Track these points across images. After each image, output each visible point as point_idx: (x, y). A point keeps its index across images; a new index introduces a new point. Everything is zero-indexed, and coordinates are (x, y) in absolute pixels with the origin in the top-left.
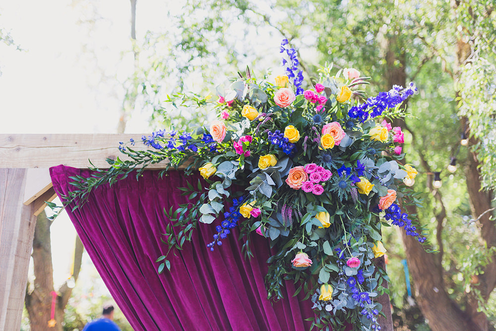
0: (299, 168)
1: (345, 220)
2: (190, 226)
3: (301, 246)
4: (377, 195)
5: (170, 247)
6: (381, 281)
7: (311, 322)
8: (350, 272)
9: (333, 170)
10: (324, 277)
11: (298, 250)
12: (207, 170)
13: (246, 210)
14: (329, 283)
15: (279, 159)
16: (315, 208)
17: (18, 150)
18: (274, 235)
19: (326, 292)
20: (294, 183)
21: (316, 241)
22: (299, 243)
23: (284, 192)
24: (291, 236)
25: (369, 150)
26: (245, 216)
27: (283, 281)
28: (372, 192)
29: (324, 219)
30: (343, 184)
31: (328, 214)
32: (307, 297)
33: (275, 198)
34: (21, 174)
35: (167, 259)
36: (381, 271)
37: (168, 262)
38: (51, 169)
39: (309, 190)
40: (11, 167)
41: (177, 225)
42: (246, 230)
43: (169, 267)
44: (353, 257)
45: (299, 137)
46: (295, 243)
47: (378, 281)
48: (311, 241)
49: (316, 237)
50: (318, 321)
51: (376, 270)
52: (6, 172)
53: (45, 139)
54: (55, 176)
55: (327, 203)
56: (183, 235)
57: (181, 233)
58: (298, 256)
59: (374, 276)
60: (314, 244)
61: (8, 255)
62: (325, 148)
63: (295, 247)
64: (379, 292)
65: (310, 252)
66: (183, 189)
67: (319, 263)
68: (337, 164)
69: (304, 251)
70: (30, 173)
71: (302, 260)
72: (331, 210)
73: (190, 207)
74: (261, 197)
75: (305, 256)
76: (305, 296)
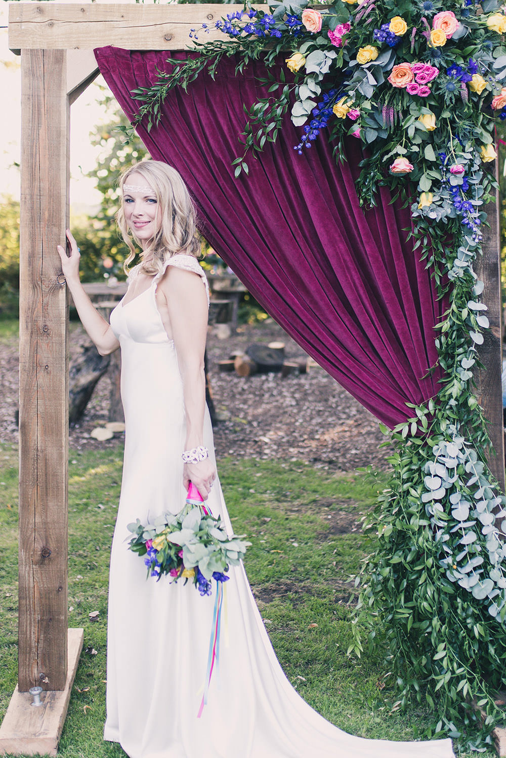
0: (405, 65)
1: (453, 121)
2: (272, 125)
3: (400, 150)
4: (491, 94)
5: (247, 148)
6: (490, 188)
7: (408, 232)
8: (455, 181)
9: (441, 68)
10: (425, 184)
11: (397, 155)
12: (295, 62)
13: (341, 109)
14: (431, 190)
15: (381, 51)
16: (420, 110)
17: (51, 25)
18: (371, 137)
19: (426, 200)
20: (397, 81)
21: (418, 145)
22: (399, 147)
23: (384, 89)
24: (390, 138)
25: (485, 44)
26: (339, 115)
27: (377, 188)
28: (485, 90)
29: (429, 122)
30: (451, 86)
31: (434, 117)
32: (406, 206)
33: (375, 97)
34: (59, 57)
35: (244, 161)
36: (489, 177)
37: (245, 165)
38: (95, 51)
39: (414, 92)
40: (45, 48)
41: (255, 123)
42: (338, 130)
43: (247, 171)
44: (457, 166)
45: (406, 28)
46: (394, 146)
47: (485, 189)
48: (412, 145)
49: (418, 141)
50: (416, 231)
51: (484, 176)
52: (40, 54)
53: (83, 10)
54: (103, 60)
55: (433, 103)
56: (263, 134)
57: (260, 132)
58: (396, 162)
59: (481, 183)
60: (415, 149)
61: (59, 155)
62: (435, 45)
63: (394, 152)
64: (484, 201)
65: (410, 157)
66: (262, 80)
67: (421, 169)
68: (446, 62)
69: (404, 156)
70: (70, 55)
71: (402, 165)
72: (437, 111)
73: (272, 103)
74: (360, 97)
75: (406, 161)
76: (403, 204)
